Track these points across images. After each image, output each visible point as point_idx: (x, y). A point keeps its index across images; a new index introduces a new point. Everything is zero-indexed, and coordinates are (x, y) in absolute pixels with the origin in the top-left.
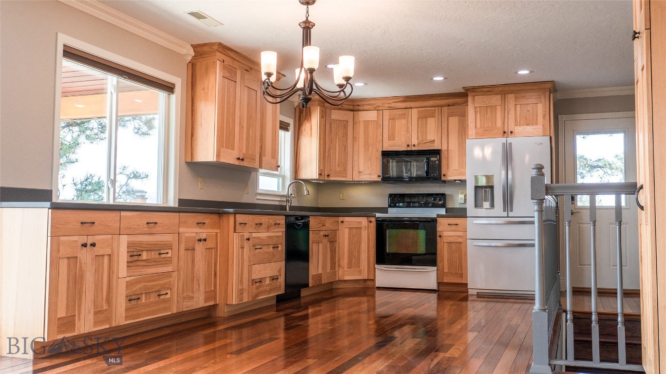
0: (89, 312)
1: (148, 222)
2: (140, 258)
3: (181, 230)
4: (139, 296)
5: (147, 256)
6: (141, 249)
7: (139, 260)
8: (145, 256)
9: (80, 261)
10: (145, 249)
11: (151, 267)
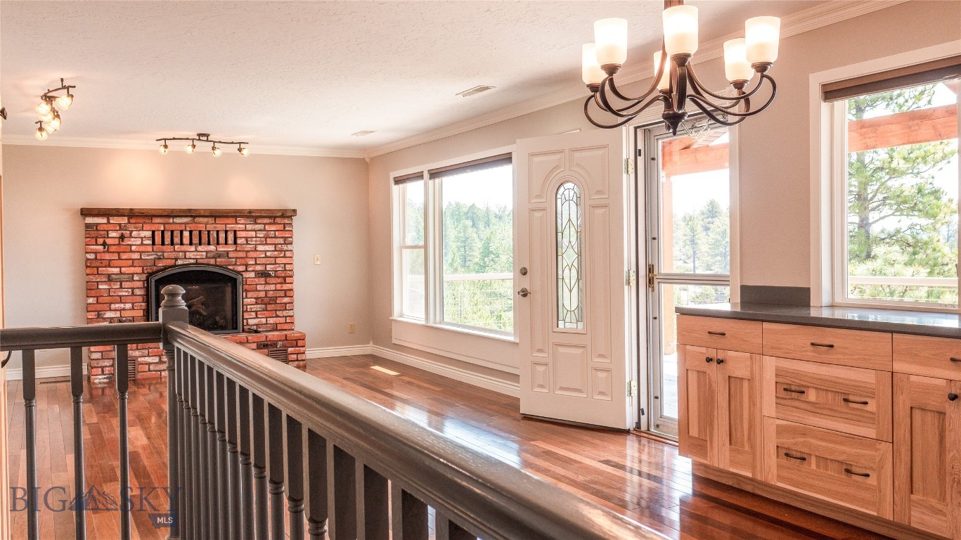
0: (724, 445)
1: (813, 341)
2: (803, 397)
3: (898, 367)
4: (805, 456)
5: (817, 397)
6: (806, 384)
7: (799, 400)
8: (812, 396)
9: (709, 379)
10: (812, 385)
11: (826, 417)
